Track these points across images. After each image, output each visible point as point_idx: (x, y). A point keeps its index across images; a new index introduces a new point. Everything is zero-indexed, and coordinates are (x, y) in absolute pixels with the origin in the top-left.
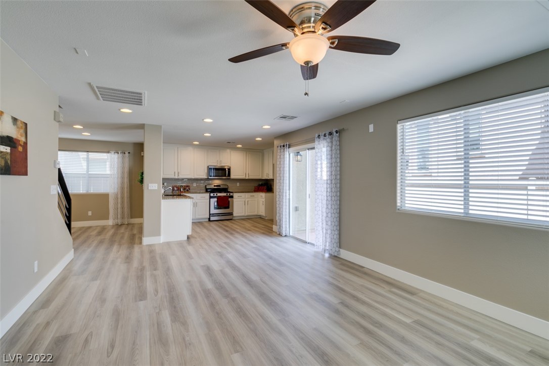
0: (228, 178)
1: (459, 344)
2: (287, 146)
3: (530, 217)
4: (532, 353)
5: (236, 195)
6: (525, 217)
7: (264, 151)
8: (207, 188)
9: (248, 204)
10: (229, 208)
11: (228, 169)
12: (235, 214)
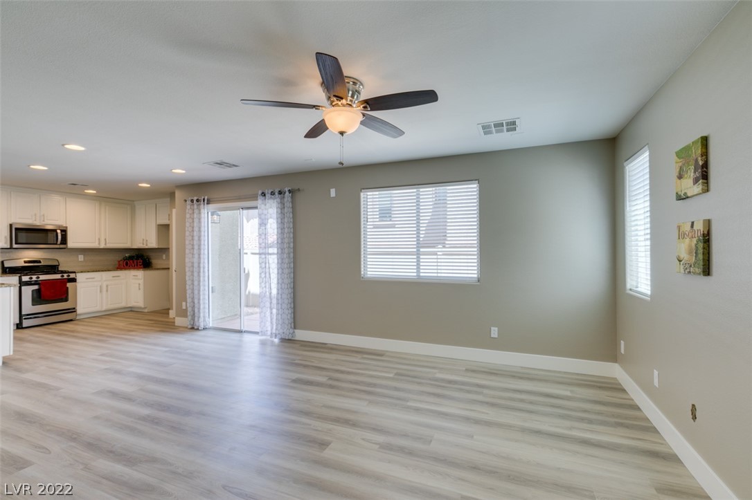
0: (62, 246)
1: (430, 379)
2: (206, 201)
3: (439, 275)
4: (467, 370)
5: (80, 277)
6: (436, 275)
7: (135, 203)
8: (6, 265)
9: (107, 291)
10: (66, 300)
11: (62, 231)
12: (79, 310)
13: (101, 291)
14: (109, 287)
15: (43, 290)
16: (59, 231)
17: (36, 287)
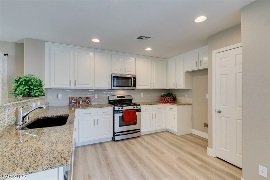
0: (134, 88)
5: (143, 108)
7: (168, 60)
8: (110, 99)
9: (155, 118)
10: (135, 124)
11: (133, 78)
12: (142, 130)
13: (152, 118)
14: (156, 115)
15: (124, 116)
16: (132, 78)
17: (121, 114)
